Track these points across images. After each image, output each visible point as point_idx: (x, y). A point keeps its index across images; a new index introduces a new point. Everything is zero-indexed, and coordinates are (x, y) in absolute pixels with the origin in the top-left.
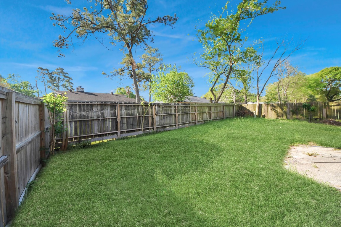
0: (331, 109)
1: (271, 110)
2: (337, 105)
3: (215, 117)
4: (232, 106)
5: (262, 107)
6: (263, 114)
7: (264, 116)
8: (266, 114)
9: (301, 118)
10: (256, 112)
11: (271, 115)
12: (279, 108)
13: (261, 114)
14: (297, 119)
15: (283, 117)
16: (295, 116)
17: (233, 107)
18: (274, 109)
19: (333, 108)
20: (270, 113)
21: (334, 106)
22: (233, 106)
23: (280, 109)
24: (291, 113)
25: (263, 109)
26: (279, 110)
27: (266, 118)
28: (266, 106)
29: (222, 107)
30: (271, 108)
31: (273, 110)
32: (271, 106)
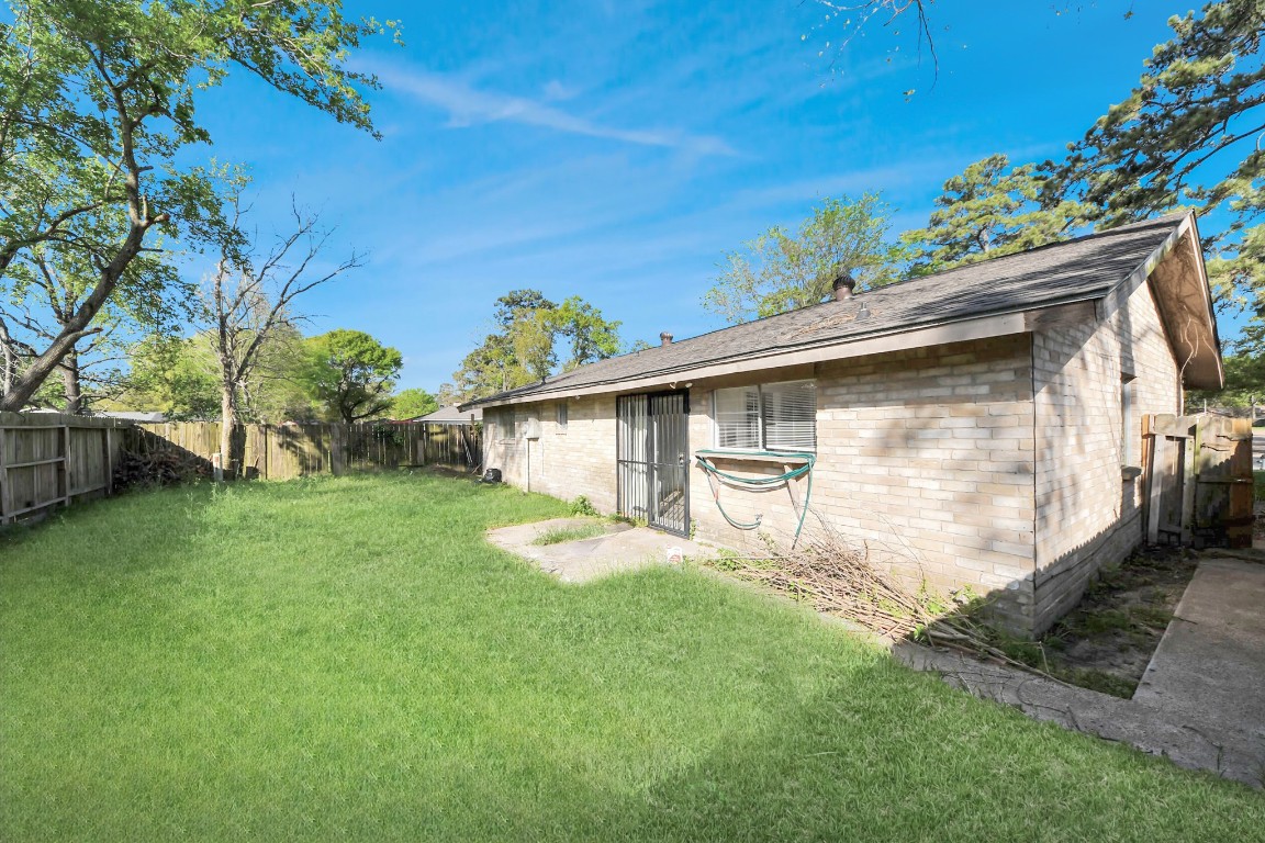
0: (432, 441)
1: (281, 446)
2: (441, 433)
3: (18, 499)
4: (97, 430)
5: (245, 436)
6: (248, 462)
7: (254, 472)
8: (262, 462)
9: (372, 468)
10: (220, 459)
11: (281, 466)
12: (306, 439)
13: (241, 462)
14: (361, 470)
15: (320, 468)
16: (355, 465)
17: (100, 434)
18: (289, 445)
19: (435, 437)
20: (277, 458)
21: (437, 434)
22: (103, 431)
23: (312, 444)
24: (345, 454)
25: (247, 444)
26: (307, 446)
27: (261, 478)
28: (261, 432)
29: (54, 436)
30: (281, 440)
31: (288, 448)
32: (279, 433)
